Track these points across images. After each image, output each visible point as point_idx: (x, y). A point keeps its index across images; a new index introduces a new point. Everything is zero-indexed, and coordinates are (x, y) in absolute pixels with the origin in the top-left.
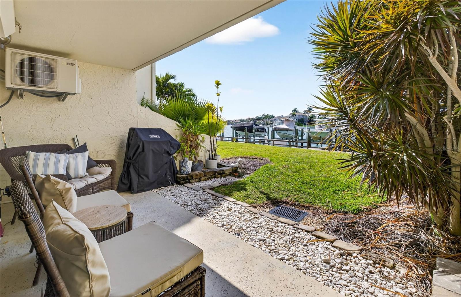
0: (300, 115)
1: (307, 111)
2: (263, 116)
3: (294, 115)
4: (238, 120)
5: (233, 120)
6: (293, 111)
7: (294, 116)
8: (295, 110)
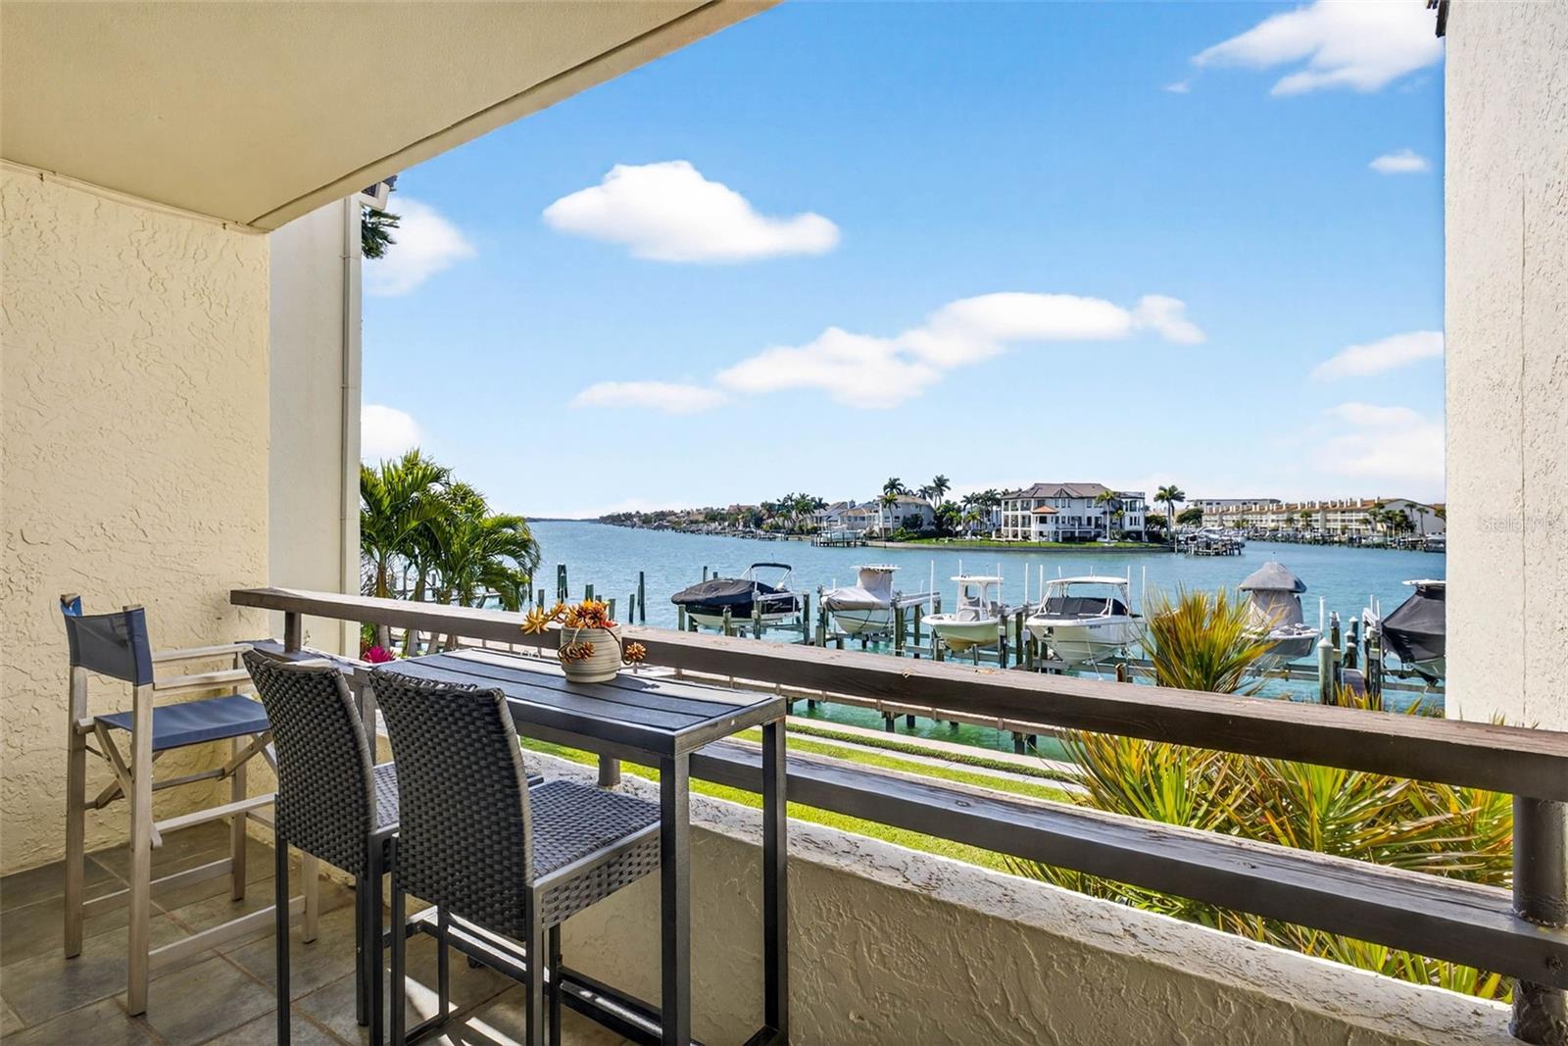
0: (909, 504)
1: (931, 488)
2: (785, 500)
3: (889, 502)
4: (699, 512)
5: (677, 511)
6: (885, 488)
7: (889, 507)
8: (893, 485)
